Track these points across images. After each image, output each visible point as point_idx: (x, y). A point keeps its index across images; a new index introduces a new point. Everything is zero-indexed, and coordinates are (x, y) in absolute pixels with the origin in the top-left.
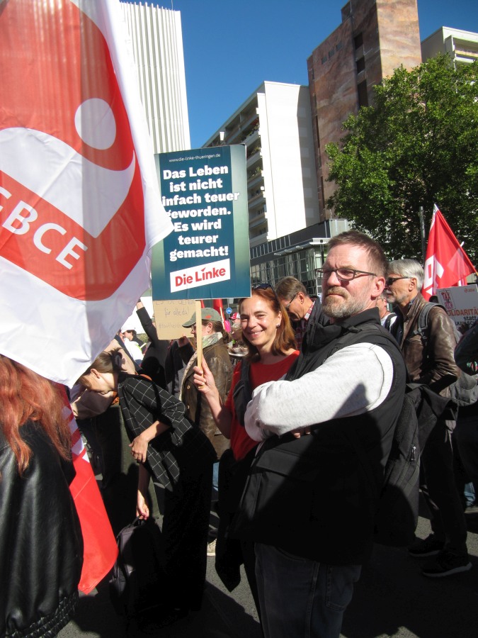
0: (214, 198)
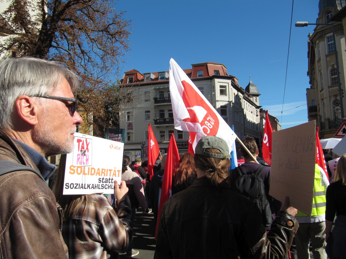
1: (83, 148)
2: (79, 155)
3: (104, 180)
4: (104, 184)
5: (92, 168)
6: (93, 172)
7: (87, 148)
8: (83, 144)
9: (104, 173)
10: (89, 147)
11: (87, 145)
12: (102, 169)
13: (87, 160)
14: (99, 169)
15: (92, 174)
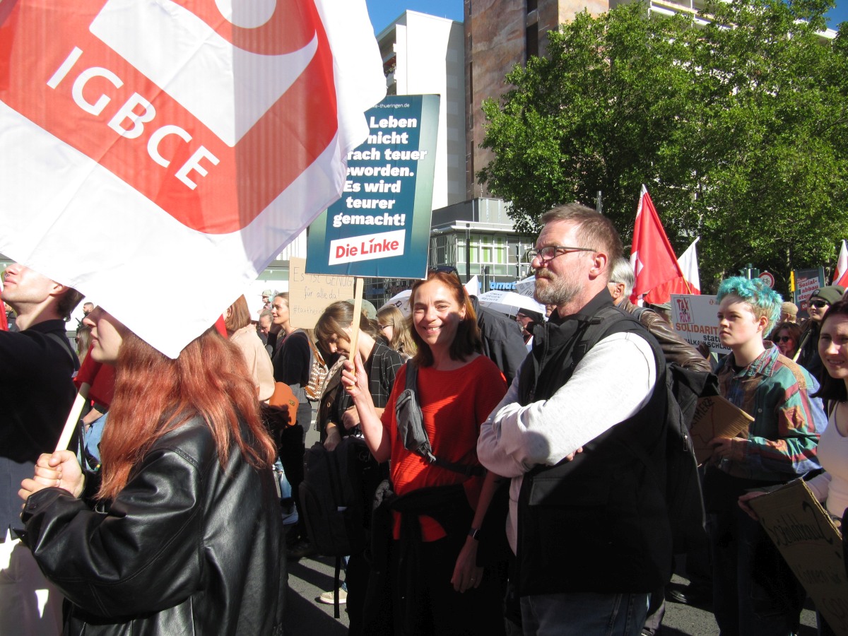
0: (396, 155)
1: (683, 307)
2: (681, 313)
3: (710, 338)
4: (711, 342)
5: (695, 326)
6: (696, 329)
7: (687, 307)
8: (682, 303)
9: (708, 330)
10: (689, 305)
11: (686, 304)
12: (706, 327)
13: (689, 318)
14: (702, 327)
15: (696, 331)
